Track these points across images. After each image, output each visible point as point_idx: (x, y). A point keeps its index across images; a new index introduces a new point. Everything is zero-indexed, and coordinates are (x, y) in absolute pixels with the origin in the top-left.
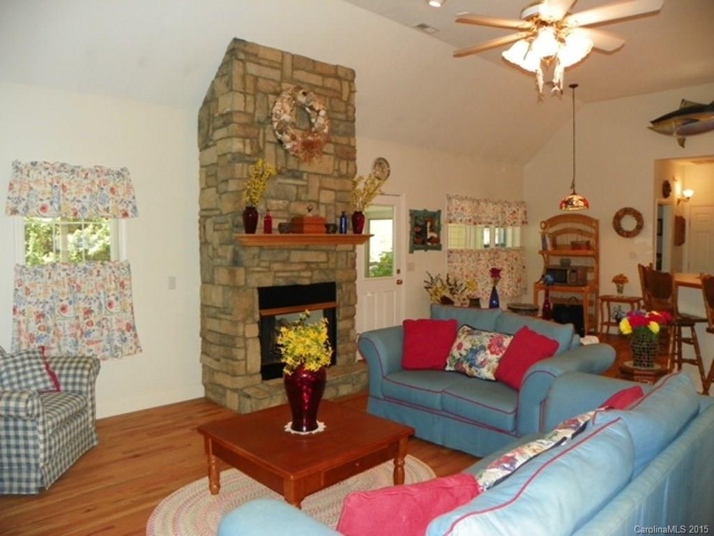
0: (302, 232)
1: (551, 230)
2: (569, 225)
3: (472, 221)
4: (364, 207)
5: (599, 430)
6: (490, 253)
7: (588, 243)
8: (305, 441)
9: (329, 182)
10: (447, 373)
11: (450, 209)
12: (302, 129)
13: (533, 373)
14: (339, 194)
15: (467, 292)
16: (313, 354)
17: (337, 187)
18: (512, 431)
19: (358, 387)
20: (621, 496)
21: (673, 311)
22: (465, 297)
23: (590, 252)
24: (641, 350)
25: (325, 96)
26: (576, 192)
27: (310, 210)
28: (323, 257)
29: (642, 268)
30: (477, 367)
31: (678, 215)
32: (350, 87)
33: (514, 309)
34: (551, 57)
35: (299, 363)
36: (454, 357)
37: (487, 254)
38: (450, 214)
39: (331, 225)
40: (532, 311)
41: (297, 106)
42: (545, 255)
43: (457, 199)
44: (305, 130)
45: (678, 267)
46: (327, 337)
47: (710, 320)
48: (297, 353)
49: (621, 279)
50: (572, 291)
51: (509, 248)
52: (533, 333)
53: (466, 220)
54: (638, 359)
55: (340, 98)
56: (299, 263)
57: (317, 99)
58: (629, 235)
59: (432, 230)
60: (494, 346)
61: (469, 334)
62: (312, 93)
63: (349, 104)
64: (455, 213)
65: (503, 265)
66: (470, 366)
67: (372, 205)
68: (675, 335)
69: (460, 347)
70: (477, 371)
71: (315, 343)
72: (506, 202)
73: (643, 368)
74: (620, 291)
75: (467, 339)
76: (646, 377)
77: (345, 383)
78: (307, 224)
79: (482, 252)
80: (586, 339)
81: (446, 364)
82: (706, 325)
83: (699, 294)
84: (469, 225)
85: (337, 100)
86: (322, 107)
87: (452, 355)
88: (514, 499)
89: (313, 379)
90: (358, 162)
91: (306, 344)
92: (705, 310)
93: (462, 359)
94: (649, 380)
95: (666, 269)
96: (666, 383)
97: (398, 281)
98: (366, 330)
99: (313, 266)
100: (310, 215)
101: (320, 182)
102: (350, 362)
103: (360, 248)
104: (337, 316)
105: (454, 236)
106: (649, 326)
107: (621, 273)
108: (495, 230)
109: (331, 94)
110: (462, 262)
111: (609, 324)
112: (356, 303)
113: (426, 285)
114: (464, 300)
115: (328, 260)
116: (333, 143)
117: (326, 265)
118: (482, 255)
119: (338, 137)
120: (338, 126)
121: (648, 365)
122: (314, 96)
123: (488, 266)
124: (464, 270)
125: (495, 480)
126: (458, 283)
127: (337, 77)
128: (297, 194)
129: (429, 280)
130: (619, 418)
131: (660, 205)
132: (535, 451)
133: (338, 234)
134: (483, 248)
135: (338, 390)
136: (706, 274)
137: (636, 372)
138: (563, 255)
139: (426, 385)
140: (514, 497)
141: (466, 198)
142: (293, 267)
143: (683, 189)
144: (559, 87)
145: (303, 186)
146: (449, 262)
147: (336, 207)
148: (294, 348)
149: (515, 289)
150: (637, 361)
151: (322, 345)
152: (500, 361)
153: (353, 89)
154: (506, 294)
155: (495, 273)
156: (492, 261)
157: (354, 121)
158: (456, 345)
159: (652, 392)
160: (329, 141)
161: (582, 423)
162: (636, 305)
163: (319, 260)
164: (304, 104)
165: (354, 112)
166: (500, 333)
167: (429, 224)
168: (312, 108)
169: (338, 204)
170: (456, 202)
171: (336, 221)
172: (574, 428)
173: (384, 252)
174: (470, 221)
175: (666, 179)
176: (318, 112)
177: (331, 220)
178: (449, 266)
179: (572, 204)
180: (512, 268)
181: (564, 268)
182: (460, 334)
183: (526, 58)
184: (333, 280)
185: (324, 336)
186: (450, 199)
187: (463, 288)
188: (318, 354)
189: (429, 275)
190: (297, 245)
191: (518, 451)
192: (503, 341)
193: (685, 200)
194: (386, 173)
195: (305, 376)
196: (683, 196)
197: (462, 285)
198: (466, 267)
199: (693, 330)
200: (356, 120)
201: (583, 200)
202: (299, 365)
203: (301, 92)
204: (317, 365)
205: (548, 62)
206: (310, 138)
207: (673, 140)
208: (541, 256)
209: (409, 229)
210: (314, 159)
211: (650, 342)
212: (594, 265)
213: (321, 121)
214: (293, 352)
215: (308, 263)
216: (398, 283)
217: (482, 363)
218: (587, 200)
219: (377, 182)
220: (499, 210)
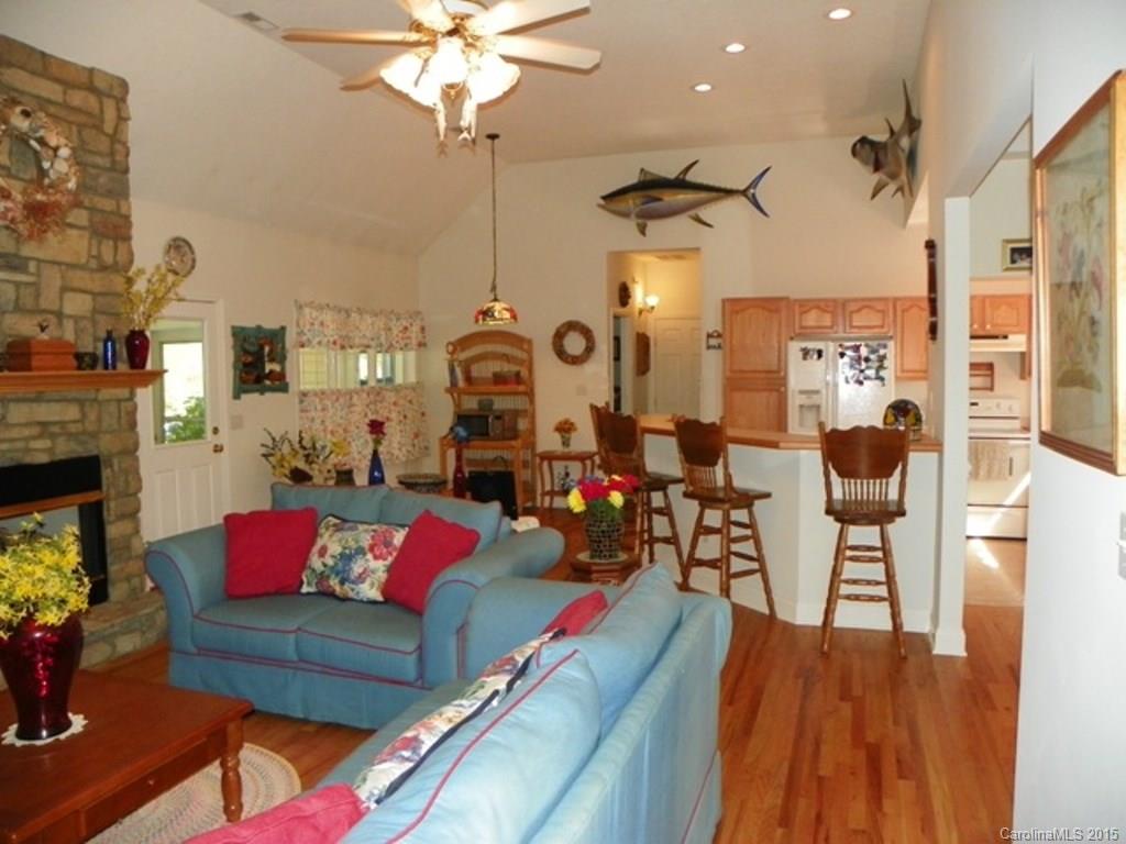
0: (29, 369)
1: (463, 356)
2: (490, 348)
3: (338, 342)
4: (147, 323)
5: (548, 674)
6: (368, 394)
7: (518, 374)
8: (46, 756)
9: (79, 279)
10: (304, 598)
11: (301, 323)
12: (22, 180)
13: (444, 583)
14: (100, 299)
15: (333, 459)
16: (51, 593)
17: (96, 287)
18: (417, 680)
19: (152, 636)
20: (585, 776)
21: (638, 470)
22: (329, 467)
23: (521, 388)
24: (601, 534)
25: (71, 123)
26: (499, 297)
27: (43, 329)
28: (72, 412)
29: (594, 408)
30: (353, 582)
31: (641, 331)
32: (118, 110)
33: (409, 484)
34: (458, 85)
35: (23, 614)
36: (314, 570)
37: (365, 395)
38: (301, 333)
39: (86, 354)
40: (436, 486)
41: (10, 136)
42: (455, 395)
43: (312, 308)
44: (31, 181)
45: (641, 405)
46: (80, 560)
47: (687, 480)
48: (18, 595)
49: (567, 426)
50: (497, 448)
51: (400, 385)
52: (439, 520)
53: (328, 341)
54: (596, 547)
55: (99, 128)
56: (27, 425)
57: (53, 127)
58: (575, 361)
59: (272, 360)
60: (379, 546)
61: (338, 530)
62: (42, 115)
63: (117, 140)
64: (309, 330)
65: (390, 412)
66: (342, 583)
67: (163, 318)
68: (643, 504)
69: (323, 552)
70: (353, 590)
71: (54, 573)
72: (392, 312)
73: (603, 561)
74: (566, 443)
75: (334, 538)
76: (608, 574)
77: (127, 631)
78: (38, 353)
79: (357, 393)
80: (520, 524)
81: (302, 583)
82: (681, 487)
83: (672, 443)
84: (333, 349)
85: (94, 132)
86: (63, 141)
87: (310, 567)
88: (422, 818)
89: (55, 639)
90: (136, 244)
91: (36, 577)
92: (680, 466)
93: (326, 573)
94: (614, 578)
95: (627, 410)
96: (637, 583)
97: (216, 446)
98: (161, 535)
99: (56, 429)
100: (44, 336)
101: (63, 277)
102: (135, 593)
103: (144, 395)
104: (105, 513)
105: (309, 368)
106: (609, 498)
107: (567, 416)
108: (375, 357)
109: (82, 119)
110: (323, 409)
111: (552, 493)
112: (139, 489)
113: (264, 450)
114: (329, 471)
115: (84, 415)
116: (86, 208)
117: (79, 425)
118: (355, 398)
119: (96, 199)
120: (96, 177)
121: (610, 556)
122: (45, 120)
123: (366, 415)
124: (327, 423)
125: (387, 784)
126: (317, 446)
127: (91, 88)
128: (17, 299)
129: (270, 443)
130: (575, 652)
131: (617, 317)
132: (450, 720)
133: (99, 370)
134: (358, 386)
135: (114, 646)
136: (679, 414)
137: (594, 568)
138: (482, 394)
139: (268, 623)
140: (419, 814)
141: (328, 305)
142: (15, 433)
143: (646, 295)
144: (469, 133)
145: (27, 284)
146: (302, 411)
147: (94, 323)
148: (13, 587)
149: (410, 449)
150: (596, 551)
151: (69, 575)
152: (390, 570)
153: (123, 115)
154: (397, 458)
155: (376, 427)
156: (372, 407)
157: (126, 171)
158: (315, 549)
159: (619, 599)
160: (78, 204)
161: (521, 660)
162: (588, 462)
163: (67, 418)
164: (26, 134)
165: (127, 155)
166: (386, 524)
167: (267, 349)
168: (42, 141)
169: (99, 317)
170: (311, 314)
171: (95, 348)
172: (510, 671)
173: (191, 398)
174: (335, 343)
175: (623, 279)
176: (56, 149)
177: (87, 345)
178: (301, 418)
179: (493, 315)
180: (405, 417)
181: (481, 413)
182: (322, 531)
183: (420, 83)
184: (95, 452)
185: (73, 557)
186: (301, 307)
187: (327, 451)
188: (63, 594)
189: (270, 434)
190: (21, 392)
191: (424, 726)
192: (392, 537)
193: (648, 311)
194: (190, 263)
195: (38, 635)
196: (645, 303)
197: (324, 447)
198: (331, 417)
199: (666, 496)
200: (131, 170)
201: (510, 310)
202: (23, 618)
203: (18, 109)
204: (60, 614)
205: (453, 92)
206: (39, 197)
207: (631, 225)
208: (449, 396)
209: (231, 359)
210: (50, 235)
211: (612, 521)
212: (528, 406)
213: (62, 167)
214: (11, 594)
215: (44, 424)
216: (216, 451)
217: (360, 575)
218: (514, 308)
219: (171, 278)
220: (382, 326)
